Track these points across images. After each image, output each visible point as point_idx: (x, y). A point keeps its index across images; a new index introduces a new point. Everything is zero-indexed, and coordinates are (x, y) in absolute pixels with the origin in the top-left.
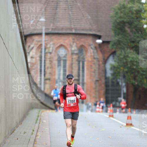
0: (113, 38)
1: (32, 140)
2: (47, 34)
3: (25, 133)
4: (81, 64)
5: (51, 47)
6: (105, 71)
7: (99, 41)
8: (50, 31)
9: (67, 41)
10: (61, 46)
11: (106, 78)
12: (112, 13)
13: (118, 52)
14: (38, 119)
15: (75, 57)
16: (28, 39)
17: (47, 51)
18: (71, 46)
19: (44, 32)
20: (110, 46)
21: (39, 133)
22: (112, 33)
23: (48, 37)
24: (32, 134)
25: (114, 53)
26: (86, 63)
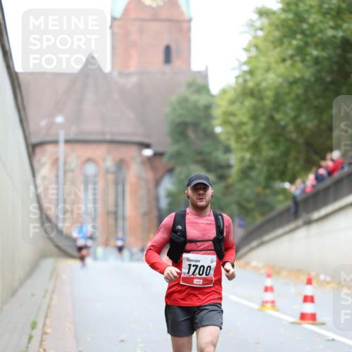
0: (170, 147)
1: (44, 307)
2: (67, 142)
3: (33, 295)
4: (120, 188)
5: (74, 161)
6: (157, 199)
7: (148, 152)
8: (71, 137)
9: (98, 152)
10: (89, 160)
11: (159, 210)
12: (167, 110)
13: (178, 170)
14: (54, 274)
15: (111, 177)
16: (38, 150)
17: (67, 167)
18: (104, 160)
19: (62, 138)
20: (165, 159)
21: (55, 296)
22: (168, 140)
23: (69, 147)
24: (44, 297)
25: (170, 171)
26: (128, 187)
